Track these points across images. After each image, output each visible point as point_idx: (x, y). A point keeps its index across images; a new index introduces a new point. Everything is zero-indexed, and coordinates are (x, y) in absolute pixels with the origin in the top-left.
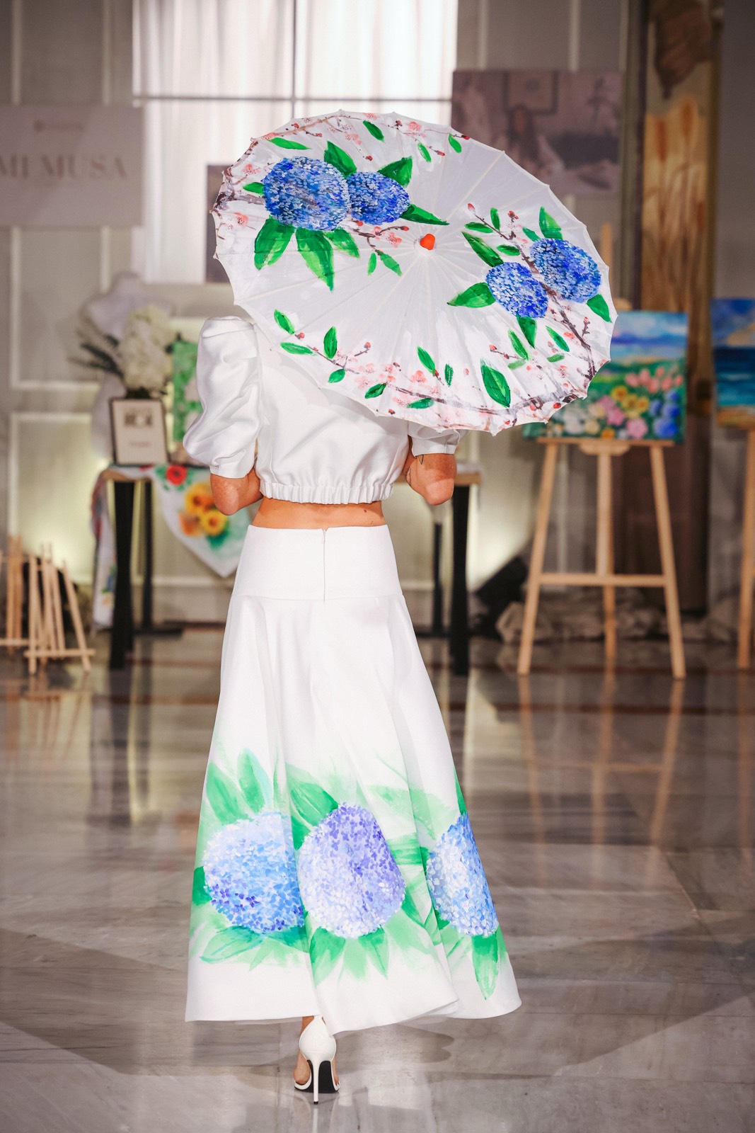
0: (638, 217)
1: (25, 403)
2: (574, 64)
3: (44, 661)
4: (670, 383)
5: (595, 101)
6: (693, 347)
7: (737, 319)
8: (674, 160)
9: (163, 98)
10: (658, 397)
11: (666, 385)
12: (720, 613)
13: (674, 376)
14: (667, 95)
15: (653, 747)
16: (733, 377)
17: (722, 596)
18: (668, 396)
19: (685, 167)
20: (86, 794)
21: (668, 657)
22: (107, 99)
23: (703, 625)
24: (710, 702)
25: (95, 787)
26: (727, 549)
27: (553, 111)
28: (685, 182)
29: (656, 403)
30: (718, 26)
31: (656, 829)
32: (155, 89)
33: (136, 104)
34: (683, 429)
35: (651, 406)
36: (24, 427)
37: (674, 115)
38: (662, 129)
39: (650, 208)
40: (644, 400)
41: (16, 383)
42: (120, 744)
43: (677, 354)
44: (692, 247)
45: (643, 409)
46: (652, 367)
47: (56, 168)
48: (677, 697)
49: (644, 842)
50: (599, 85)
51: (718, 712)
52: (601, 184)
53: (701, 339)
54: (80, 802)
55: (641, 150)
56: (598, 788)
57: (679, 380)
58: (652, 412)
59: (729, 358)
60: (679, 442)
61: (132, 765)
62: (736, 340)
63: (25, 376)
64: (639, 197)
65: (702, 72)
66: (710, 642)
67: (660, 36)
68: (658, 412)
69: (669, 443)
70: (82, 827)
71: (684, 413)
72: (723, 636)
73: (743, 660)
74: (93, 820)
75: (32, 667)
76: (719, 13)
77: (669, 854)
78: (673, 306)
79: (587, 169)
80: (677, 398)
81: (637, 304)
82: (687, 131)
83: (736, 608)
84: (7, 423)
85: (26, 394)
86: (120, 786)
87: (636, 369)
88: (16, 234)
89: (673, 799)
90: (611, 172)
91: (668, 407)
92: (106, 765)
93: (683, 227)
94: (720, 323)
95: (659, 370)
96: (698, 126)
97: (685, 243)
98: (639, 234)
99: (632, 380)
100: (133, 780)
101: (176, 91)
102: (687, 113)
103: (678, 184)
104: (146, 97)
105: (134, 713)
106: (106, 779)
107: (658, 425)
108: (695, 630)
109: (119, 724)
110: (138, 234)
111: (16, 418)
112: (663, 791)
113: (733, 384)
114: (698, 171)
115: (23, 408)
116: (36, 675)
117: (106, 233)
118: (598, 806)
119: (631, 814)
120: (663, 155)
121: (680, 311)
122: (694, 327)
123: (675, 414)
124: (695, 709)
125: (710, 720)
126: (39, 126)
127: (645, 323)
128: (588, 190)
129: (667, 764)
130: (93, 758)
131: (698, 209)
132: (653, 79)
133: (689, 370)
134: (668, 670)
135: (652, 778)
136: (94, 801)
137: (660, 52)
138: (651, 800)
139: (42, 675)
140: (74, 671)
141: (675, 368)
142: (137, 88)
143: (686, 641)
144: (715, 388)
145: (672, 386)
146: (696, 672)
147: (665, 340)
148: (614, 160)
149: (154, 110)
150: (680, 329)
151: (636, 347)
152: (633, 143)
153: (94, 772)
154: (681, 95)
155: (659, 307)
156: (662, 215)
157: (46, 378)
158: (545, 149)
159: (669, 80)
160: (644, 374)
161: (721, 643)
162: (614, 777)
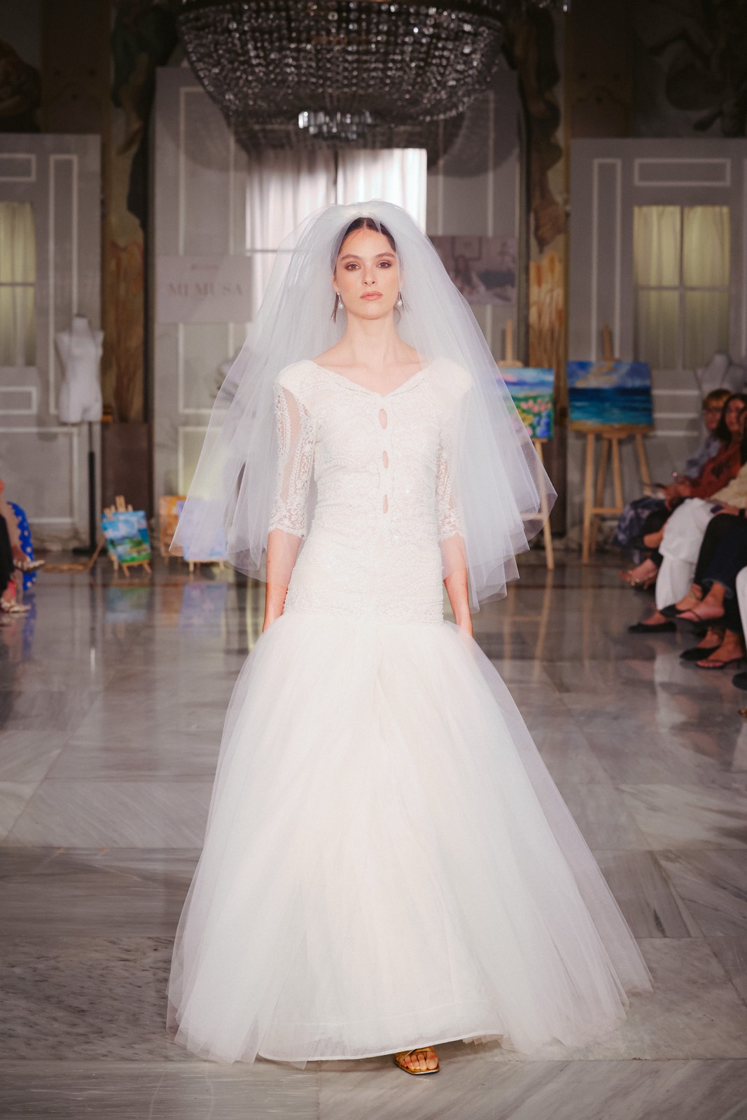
0: (527, 318)
1: (187, 421)
2: (490, 233)
3: (198, 566)
4: (545, 408)
5: (503, 253)
6: (557, 389)
7: (581, 373)
8: (546, 287)
9: (264, 251)
10: (539, 415)
11: (542, 408)
12: (573, 534)
13: (547, 403)
14: (541, 251)
15: (537, 608)
16: (578, 404)
17: (574, 525)
18: (544, 414)
19: (552, 290)
20: (224, 636)
21: (545, 559)
22: (232, 252)
23: (564, 541)
24: (568, 581)
25: (228, 633)
26: (577, 499)
27: (479, 258)
28: (552, 298)
29: (537, 419)
30: (567, 215)
31: (539, 650)
32: (258, 246)
33: (248, 254)
34: (552, 433)
35: (534, 420)
36: (186, 435)
37: (545, 262)
38: (539, 270)
39: (533, 312)
40: (531, 417)
41: (182, 410)
42: (242, 609)
43: (549, 391)
44: (556, 335)
45: (530, 422)
46: (535, 398)
47: (204, 290)
48: (549, 580)
49: (532, 658)
50: (504, 244)
51: (572, 587)
52: (506, 299)
53: (562, 384)
54: (221, 642)
55: (527, 281)
56: (507, 629)
57: (550, 406)
58: (535, 423)
59: (576, 394)
60: (550, 440)
61: (249, 620)
62: (580, 384)
63: (187, 406)
64: (527, 306)
65: (560, 239)
66: (567, 550)
67: (537, 220)
68: (539, 423)
69: (545, 440)
70: (221, 655)
71: (552, 424)
72: (574, 546)
73: (585, 559)
74: (228, 652)
75: (191, 568)
76: (568, 208)
77: (545, 663)
78: (546, 365)
79: (498, 290)
80: (548, 416)
81: (527, 364)
82: (552, 270)
83: (581, 530)
84: (176, 432)
85: (187, 416)
86: (242, 632)
87: (526, 399)
88: (181, 327)
89: (548, 635)
90: (513, 293)
91: (544, 421)
92: (234, 620)
93: (551, 322)
94: (571, 375)
95: (539, 400)
96: (559, 268)
97: (552, 331)
98: (528, 326)
99: (524, 405)
100: (250, 629)
101: (270, 246)
102: (552, 261)
103: (548, 300)
104: (254, 251)
105: (250, 593)
106: (235, 629)
107: (539, 430)
108: (559, 544)
109: (241, 599)
110: (250, 327)
111: (182, 430)
112: (542, 631)
113: (578, 408)
114: (559, 293)
115: (186, 424)
116: (194, 572)
117: (231, 326)
118: (507, 639)
119: (523, 643)
120: (539, 283)
121: (550, 368)
122: (558, 377)
123: (548, 424)
124: (560, 586)
125: (567, 592)
126: (193, 267)
127: (531, 374)
128: (499, 302)
129: (544, 617)
130: (227, 617)
131: (559, 313)
132: (533, 242)
133: (555, 401)
134: (545, 566)
135: (537, 624)
136: (228, 641)
137: (537, 228)
138: (535, 636)
139: (198, 572)
140: (216, 570)
141: (547, 399)
142: (248, 245)
143: (554, 550)
144: (569, 411)
145: (546, 409)
146: (560, 566)
147: (542, 384)
148: (513, 286)
149: (258, 258)
150: (550, 378)
151: (526, 388)
152: (523, 277)
153: (227, 625)
154: (549, 251)
155: (539, 365)
156: (540, 316)
157: (198, 406)
158: (475, 279)
159: (542, 243)
160: (531, 402)
161: (573, 551)
162: (514, 624)
